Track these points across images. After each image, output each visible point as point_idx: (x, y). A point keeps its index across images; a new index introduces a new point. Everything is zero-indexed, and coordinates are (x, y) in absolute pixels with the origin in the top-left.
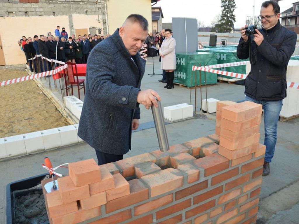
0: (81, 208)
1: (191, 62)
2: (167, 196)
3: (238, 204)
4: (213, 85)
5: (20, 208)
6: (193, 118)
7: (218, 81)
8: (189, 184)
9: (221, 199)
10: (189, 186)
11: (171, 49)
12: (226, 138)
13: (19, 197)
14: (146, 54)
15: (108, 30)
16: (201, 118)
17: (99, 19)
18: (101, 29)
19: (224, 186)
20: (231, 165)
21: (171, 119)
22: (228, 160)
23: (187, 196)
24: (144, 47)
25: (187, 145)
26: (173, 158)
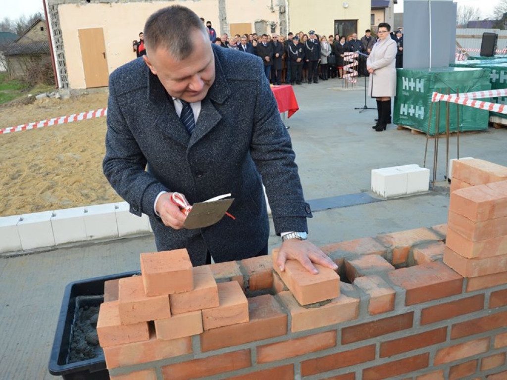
0: (156, 336)
1: (435, 87)
2: (324, 334)
3: (481, 370)
4: (479, 131)
5: (83, 326)
6: (427, 194)
7: (491, 125)
8: (370, 315)
9: (442, 354)
10: (371, 320)
11: (387, 58)
12: (458, 232)
13: (86, 307)
14: (356, 70)
15: (289, 26)
16: (443, 195)
17: (274, 6)
18: (275, 25)
19: (449, 329)
20: (467, 288)
21: (385, 192)
22: (460, 277)
23: (367, 339)
24: (352, 57)
25: (384, 240)
26: (349, 263)
